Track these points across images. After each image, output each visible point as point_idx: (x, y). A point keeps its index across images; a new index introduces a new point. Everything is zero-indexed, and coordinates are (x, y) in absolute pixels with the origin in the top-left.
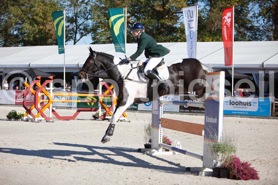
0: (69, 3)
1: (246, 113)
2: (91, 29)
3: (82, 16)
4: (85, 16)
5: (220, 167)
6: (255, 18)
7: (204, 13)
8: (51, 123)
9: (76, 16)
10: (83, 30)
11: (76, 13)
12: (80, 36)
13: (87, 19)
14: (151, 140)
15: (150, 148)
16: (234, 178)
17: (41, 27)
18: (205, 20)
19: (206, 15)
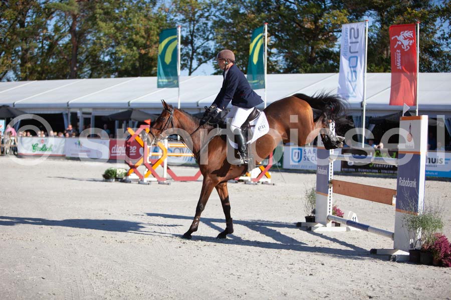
0: (182, 17)
1: (436, 174)
2: (212, 54)
3: (200, 35)
4: (204, 35)
5: (420, 249)
6: (445, 40)
7: (372, 32)
8: (165, 185)
9: (192, 36)
10: (202, 55)
11: (192, 31)
12: (197, 64)
13: (208, 39)
14: (314, 210)
15: (314, 222)
16: (440, 264)
17: (143, 52)
18: (374, 41)
19: (375, 35)
